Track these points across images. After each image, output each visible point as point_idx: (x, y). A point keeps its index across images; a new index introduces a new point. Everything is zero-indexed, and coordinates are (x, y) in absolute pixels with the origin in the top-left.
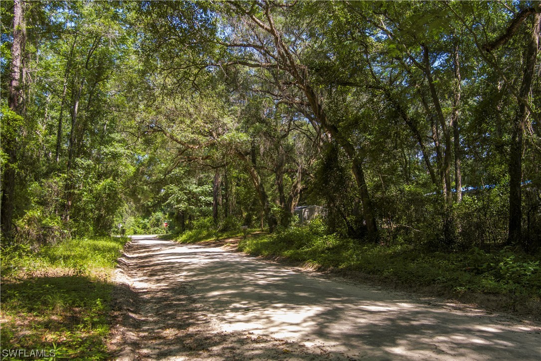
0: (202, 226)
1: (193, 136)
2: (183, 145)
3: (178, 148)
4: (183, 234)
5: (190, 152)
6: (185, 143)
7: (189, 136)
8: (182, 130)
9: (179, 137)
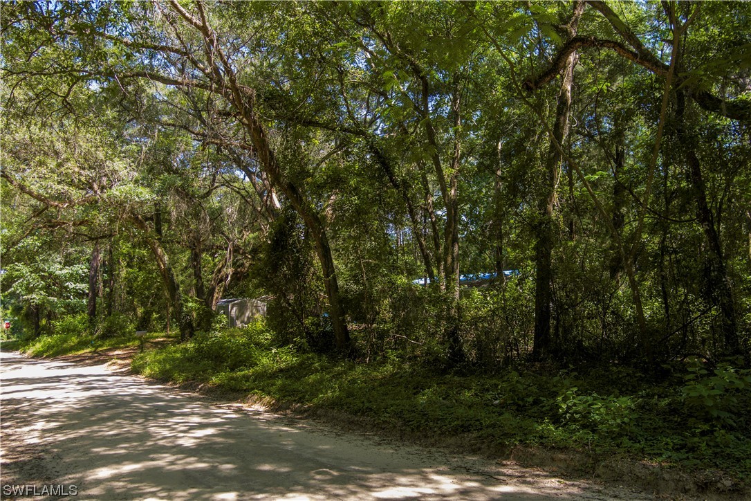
0: (69, 330)
1: (59, 187)
2: (41, 200)
3: (32, 206)
4: (37, 341)
5: (52, 212)
6: (46, 198)
7: (54, 186)
8: (40, 177)
9: (34, 188)
